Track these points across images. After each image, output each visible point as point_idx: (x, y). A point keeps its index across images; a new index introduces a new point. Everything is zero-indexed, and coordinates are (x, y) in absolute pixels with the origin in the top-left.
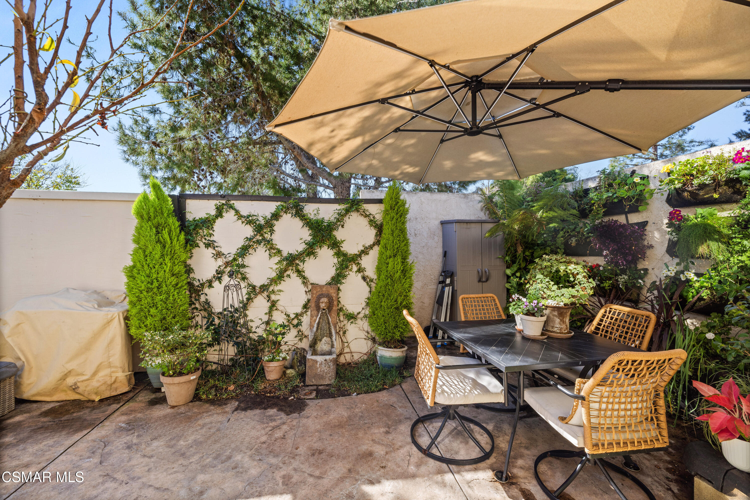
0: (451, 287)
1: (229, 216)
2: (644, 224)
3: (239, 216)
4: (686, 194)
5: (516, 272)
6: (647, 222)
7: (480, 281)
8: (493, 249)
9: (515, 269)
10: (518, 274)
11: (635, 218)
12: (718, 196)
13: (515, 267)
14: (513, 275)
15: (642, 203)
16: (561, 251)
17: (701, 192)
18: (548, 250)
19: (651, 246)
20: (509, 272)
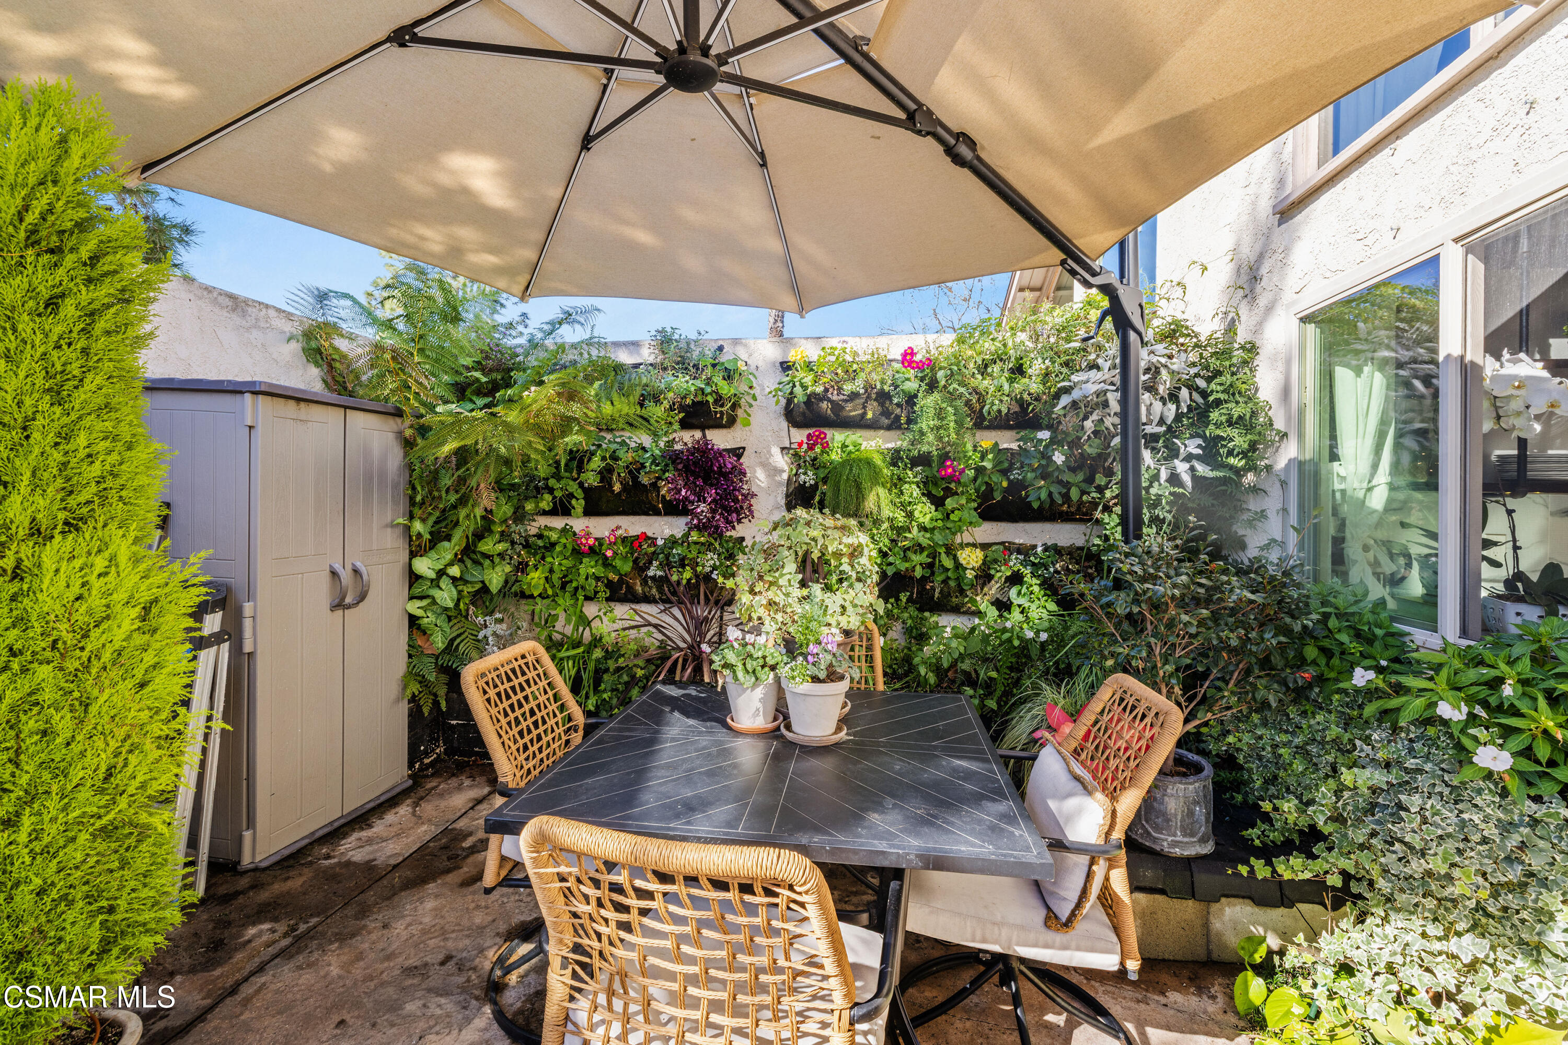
0: (225, 646)
2: (738, 453)
4: (824, 405)
5: (451, 564)
6: (744, 448)
7: (339, 605)
8: (375, 496)
9: (449, 557)
10: (455, 571)
11: (720, 439)
12: (870, 415)
13: (448, 550)
14: (441, 573)
15: (740, 412)
16: (579, 505)
17: (849, 406)
18: (546, 502)
19: (754, 495)
20: (424, 566)
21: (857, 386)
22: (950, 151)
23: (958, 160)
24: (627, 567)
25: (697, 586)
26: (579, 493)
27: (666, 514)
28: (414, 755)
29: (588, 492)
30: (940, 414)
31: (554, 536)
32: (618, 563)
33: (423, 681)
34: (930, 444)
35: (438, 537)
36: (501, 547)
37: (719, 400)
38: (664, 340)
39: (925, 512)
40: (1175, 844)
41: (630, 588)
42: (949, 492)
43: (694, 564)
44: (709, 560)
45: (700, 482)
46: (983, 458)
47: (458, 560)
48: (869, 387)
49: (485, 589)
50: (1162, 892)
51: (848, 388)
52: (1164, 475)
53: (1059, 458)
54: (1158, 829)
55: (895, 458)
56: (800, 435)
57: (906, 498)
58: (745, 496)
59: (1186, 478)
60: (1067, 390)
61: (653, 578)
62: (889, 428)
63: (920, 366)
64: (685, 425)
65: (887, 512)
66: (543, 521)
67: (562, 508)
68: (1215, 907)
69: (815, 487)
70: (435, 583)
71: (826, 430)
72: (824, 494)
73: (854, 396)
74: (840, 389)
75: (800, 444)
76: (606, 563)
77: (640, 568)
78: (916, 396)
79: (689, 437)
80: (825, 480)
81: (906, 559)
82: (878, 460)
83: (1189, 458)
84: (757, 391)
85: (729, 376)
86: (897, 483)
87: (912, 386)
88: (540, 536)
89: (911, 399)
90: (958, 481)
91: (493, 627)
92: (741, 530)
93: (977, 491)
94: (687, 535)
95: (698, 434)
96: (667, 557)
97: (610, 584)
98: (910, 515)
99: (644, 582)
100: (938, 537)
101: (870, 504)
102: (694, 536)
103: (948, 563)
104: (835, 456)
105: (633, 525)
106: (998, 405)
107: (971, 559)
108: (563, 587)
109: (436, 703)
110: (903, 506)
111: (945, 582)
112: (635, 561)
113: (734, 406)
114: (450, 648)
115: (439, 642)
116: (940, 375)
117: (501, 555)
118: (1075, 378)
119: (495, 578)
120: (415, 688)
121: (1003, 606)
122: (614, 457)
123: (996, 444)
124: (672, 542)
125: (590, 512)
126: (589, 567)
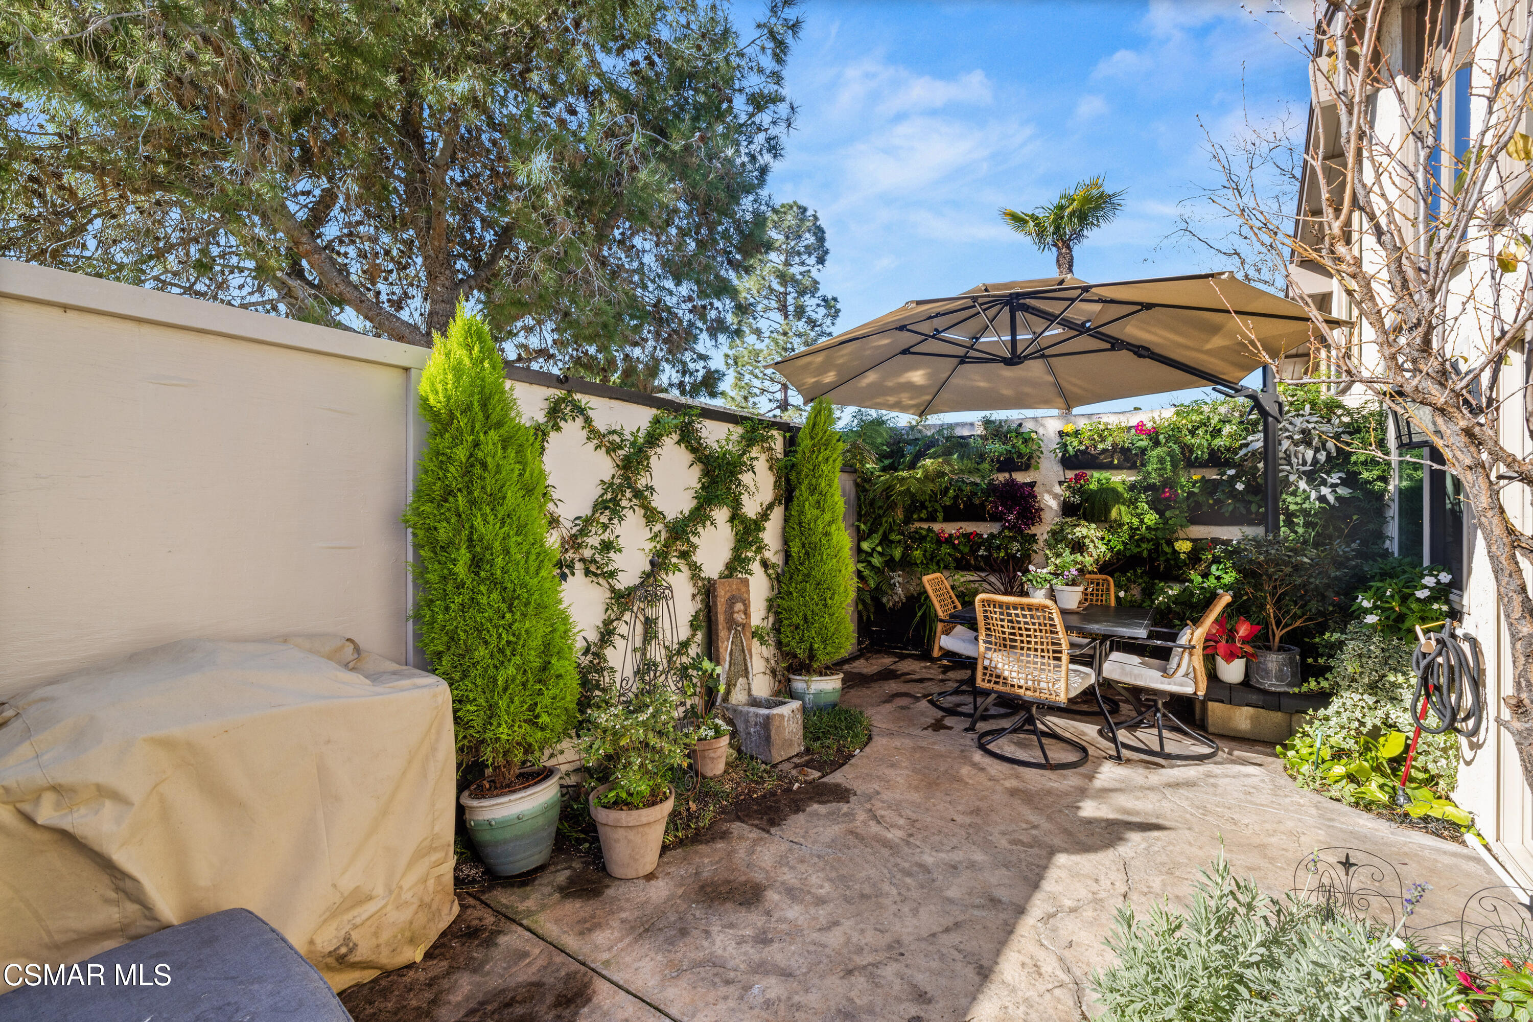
1: (573, 429)
2: (1032, 485)
3: (593, 433)
4: (1087, 456)
5: (878, 545)
6: (1036, 482)
9: (877, 542)
10: (879, 549)
11: (1021, 478)
12: (1116, 462)
13: (876, 538)
14: (873, 550)
15: (1033, 461)
16: (940, 516)
17: (1102, 457)
18: (923, 515)
19: (1042, 510)
20: (865, 546)
21: (1108, 444)
22: (1135, 353)
23: (1140, 356)
24: (966, 550)
25: (1008, 560)
26: (940, 509)
27: (991, 521)
28: (859, 643)
29: (945, 508)
30: (1161, 461)
31: (924, 533)
32: (961, 547)
33: (864, 602)
34: (1154, 479)
35: (872, 532)
36: (898, 537)
37: (1020, 455)
38: (987, 423)
39: (1151, 518)
40: (1272, 685)
41: (968, 562)
42: (1169, 507)
43: (1006, 549)
44: (1015, 546)
45: (1009, 503)
46: (1194, 486)
47: (880, 544)
48: (1115, 445)
49: (892, 559)
50: (1263, 708)
51: (1100, 446)
52: (1313, 495)
53: (1240, 486)
54: (1263, 678)
55: (1132, 487)
56: (1070, 474)
57: (1139, 511)
58: (1037, 511)
59: (1331, 498)
60: (1247, 445)
61: (982, 556)
62: (1129, 468)
63: (1148, 433)
64: (1000, 470)
65: (1126, 519)
66: (917, 525)
67: (932, 518)
68: (1295, 718)
69: (1080, 505)
70: (871, 555)
71: (1088, 472)
72: (1085, 508)
73: (1105, 451)
74: (1095, 447)
75: (1071, 480)
76: (954, 547)
77: (974, 551)
78: (1146, 449)
79: (1002, 477)
80: (1086, 501)
81: (1138, 546)
82: (1120, 489)
83: (1334, 486)
84: (1043, 449)
85: (1026, 441)
86: (1132, 503)
87: (1143, 444)
88: (916, 532)
89: (1143, 451)
90: (1175, 501)
91: (897, 579)
92: (1034, 530)
93: (1188, 506)
94: (1000, 533)
95: (1007, 475)
96: (990, 544)
97: (956, 560)
98: (1142, 521)
99: (976, 558)
100: (1159, 534)
101: (1114, 514)
102: (1007, 533)
103: (1167, 550)
104: (1093, 486)
105: (969, 527)
106: (1201, 453)
107: (1183, 546)
108: (932, 560)
109: (869, 617)
110: (1138, 516)
111: (1167, 560)
112: (971, 547)
113: (1030, 458)
114: (878, 588)
115: (872, 584)
116: (1161, 437)
117: (899, 542)
118: (1250, 438)
119: (897, 553)
120: (860, 607)
121: (1205, 575)
122: (960, 489)
123: (1203, 477)
124: (992, 536)
125: (947, 519)
126: (945, 549)
